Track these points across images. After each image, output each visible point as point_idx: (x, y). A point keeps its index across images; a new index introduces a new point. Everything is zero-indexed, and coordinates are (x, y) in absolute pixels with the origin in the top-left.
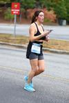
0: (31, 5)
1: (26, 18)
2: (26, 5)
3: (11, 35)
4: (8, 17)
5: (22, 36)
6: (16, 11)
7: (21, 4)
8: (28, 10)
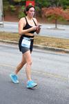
0: (46, 3)
1: (41, 17)
2: (40, 3)
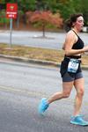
0: (32, 6)
2: (24, 6)
6: (12, 14)
7: (19, 5)
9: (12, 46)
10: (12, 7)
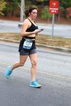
2: (65, 3)
3: (48, 36)
4: (45, 16)
5: (60, 38)
8: (68, 9)
9: (53, 38)
10: (55, 4)
